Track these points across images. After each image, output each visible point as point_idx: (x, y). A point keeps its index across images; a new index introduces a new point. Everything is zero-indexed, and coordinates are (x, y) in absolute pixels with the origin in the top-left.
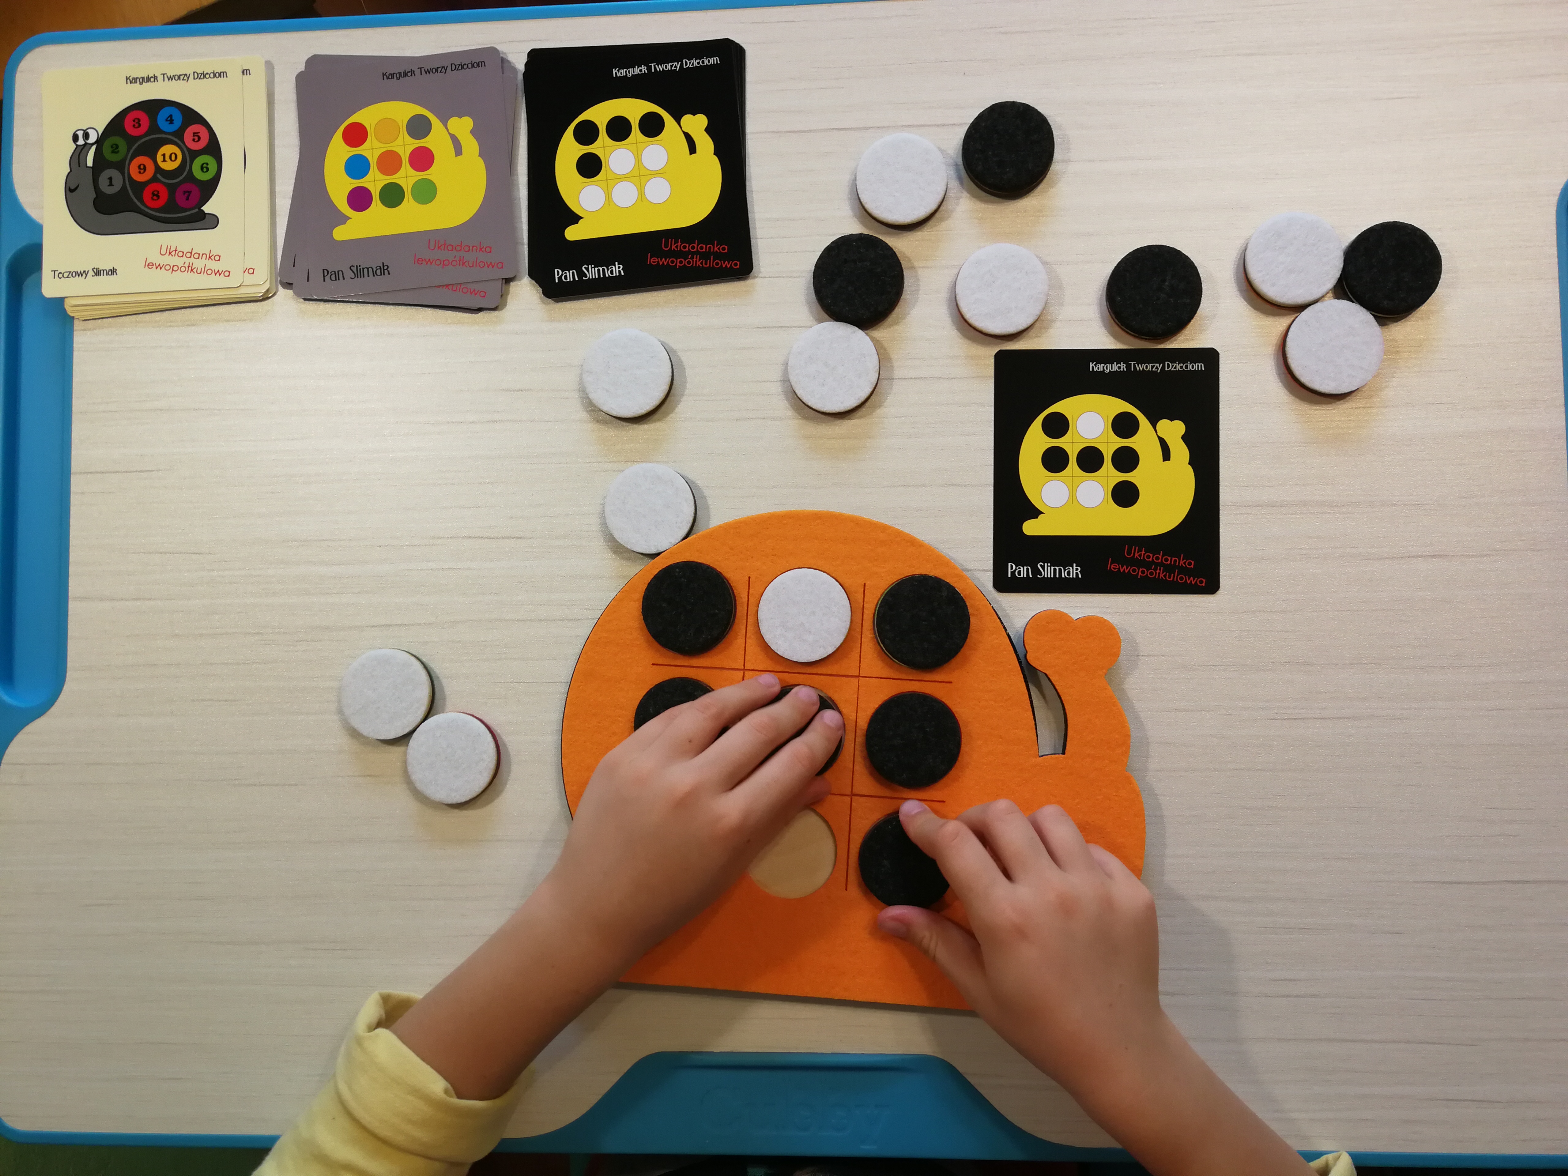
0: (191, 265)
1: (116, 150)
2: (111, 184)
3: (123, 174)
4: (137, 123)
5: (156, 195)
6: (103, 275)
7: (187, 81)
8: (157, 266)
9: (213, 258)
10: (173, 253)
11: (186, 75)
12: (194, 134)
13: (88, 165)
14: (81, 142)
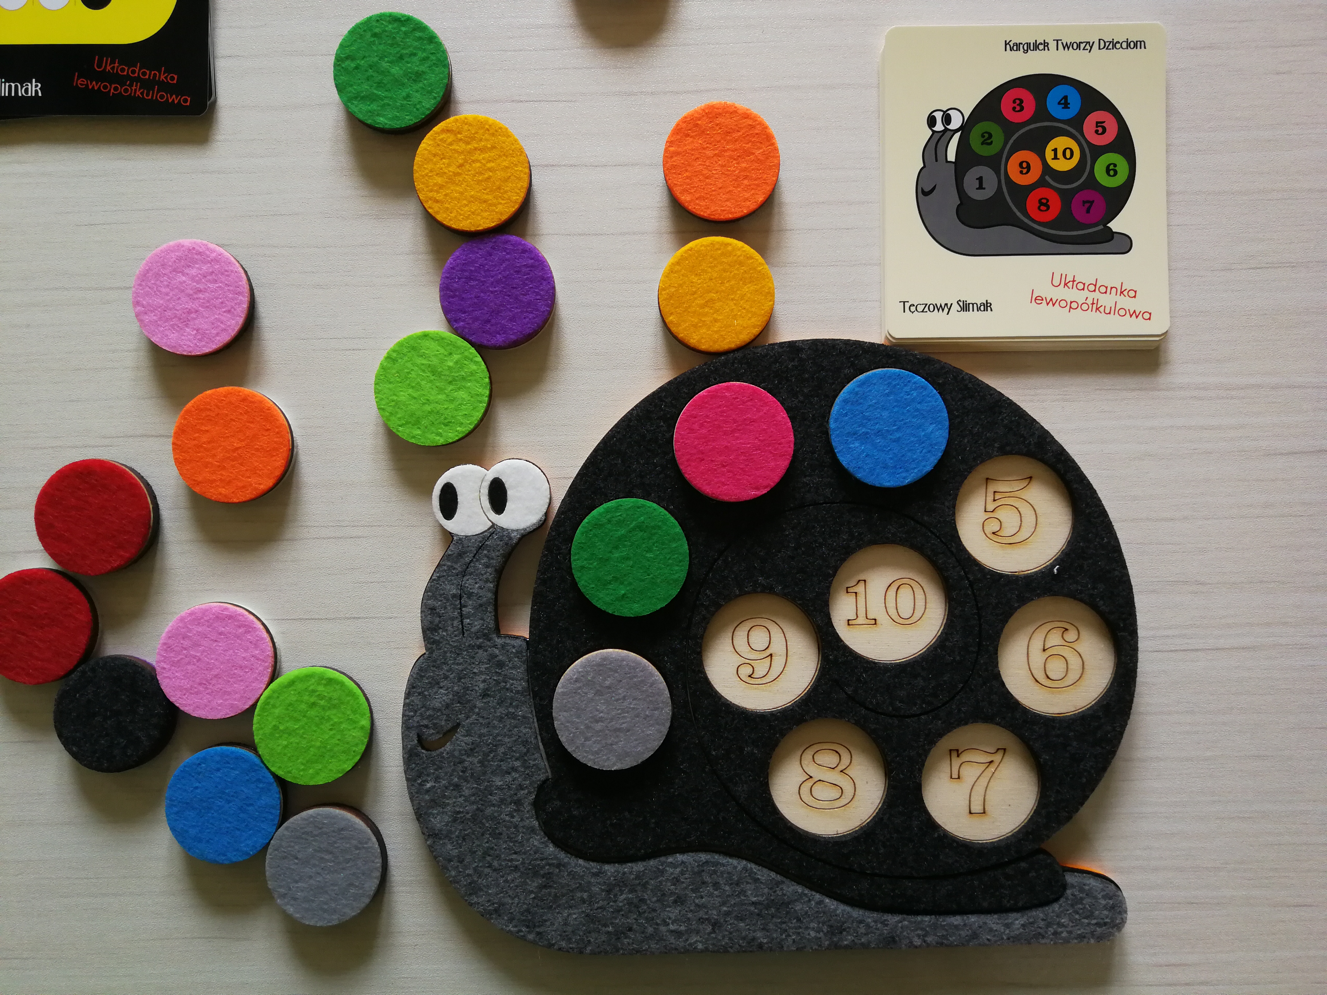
0: (1095, 302)
1: (989, 141)
2: (981, 187)
3: (998, 173)
4: (1019, 105)
5: (1044, 204)
6: (973, 311)
7: (1090, 52)
8: (1048, 302)
9: (1125, 293)
10: (1070, 285)
11: (1089, 42)
12: (1097, 125)
13: (949, 160)
14: (939, 127)
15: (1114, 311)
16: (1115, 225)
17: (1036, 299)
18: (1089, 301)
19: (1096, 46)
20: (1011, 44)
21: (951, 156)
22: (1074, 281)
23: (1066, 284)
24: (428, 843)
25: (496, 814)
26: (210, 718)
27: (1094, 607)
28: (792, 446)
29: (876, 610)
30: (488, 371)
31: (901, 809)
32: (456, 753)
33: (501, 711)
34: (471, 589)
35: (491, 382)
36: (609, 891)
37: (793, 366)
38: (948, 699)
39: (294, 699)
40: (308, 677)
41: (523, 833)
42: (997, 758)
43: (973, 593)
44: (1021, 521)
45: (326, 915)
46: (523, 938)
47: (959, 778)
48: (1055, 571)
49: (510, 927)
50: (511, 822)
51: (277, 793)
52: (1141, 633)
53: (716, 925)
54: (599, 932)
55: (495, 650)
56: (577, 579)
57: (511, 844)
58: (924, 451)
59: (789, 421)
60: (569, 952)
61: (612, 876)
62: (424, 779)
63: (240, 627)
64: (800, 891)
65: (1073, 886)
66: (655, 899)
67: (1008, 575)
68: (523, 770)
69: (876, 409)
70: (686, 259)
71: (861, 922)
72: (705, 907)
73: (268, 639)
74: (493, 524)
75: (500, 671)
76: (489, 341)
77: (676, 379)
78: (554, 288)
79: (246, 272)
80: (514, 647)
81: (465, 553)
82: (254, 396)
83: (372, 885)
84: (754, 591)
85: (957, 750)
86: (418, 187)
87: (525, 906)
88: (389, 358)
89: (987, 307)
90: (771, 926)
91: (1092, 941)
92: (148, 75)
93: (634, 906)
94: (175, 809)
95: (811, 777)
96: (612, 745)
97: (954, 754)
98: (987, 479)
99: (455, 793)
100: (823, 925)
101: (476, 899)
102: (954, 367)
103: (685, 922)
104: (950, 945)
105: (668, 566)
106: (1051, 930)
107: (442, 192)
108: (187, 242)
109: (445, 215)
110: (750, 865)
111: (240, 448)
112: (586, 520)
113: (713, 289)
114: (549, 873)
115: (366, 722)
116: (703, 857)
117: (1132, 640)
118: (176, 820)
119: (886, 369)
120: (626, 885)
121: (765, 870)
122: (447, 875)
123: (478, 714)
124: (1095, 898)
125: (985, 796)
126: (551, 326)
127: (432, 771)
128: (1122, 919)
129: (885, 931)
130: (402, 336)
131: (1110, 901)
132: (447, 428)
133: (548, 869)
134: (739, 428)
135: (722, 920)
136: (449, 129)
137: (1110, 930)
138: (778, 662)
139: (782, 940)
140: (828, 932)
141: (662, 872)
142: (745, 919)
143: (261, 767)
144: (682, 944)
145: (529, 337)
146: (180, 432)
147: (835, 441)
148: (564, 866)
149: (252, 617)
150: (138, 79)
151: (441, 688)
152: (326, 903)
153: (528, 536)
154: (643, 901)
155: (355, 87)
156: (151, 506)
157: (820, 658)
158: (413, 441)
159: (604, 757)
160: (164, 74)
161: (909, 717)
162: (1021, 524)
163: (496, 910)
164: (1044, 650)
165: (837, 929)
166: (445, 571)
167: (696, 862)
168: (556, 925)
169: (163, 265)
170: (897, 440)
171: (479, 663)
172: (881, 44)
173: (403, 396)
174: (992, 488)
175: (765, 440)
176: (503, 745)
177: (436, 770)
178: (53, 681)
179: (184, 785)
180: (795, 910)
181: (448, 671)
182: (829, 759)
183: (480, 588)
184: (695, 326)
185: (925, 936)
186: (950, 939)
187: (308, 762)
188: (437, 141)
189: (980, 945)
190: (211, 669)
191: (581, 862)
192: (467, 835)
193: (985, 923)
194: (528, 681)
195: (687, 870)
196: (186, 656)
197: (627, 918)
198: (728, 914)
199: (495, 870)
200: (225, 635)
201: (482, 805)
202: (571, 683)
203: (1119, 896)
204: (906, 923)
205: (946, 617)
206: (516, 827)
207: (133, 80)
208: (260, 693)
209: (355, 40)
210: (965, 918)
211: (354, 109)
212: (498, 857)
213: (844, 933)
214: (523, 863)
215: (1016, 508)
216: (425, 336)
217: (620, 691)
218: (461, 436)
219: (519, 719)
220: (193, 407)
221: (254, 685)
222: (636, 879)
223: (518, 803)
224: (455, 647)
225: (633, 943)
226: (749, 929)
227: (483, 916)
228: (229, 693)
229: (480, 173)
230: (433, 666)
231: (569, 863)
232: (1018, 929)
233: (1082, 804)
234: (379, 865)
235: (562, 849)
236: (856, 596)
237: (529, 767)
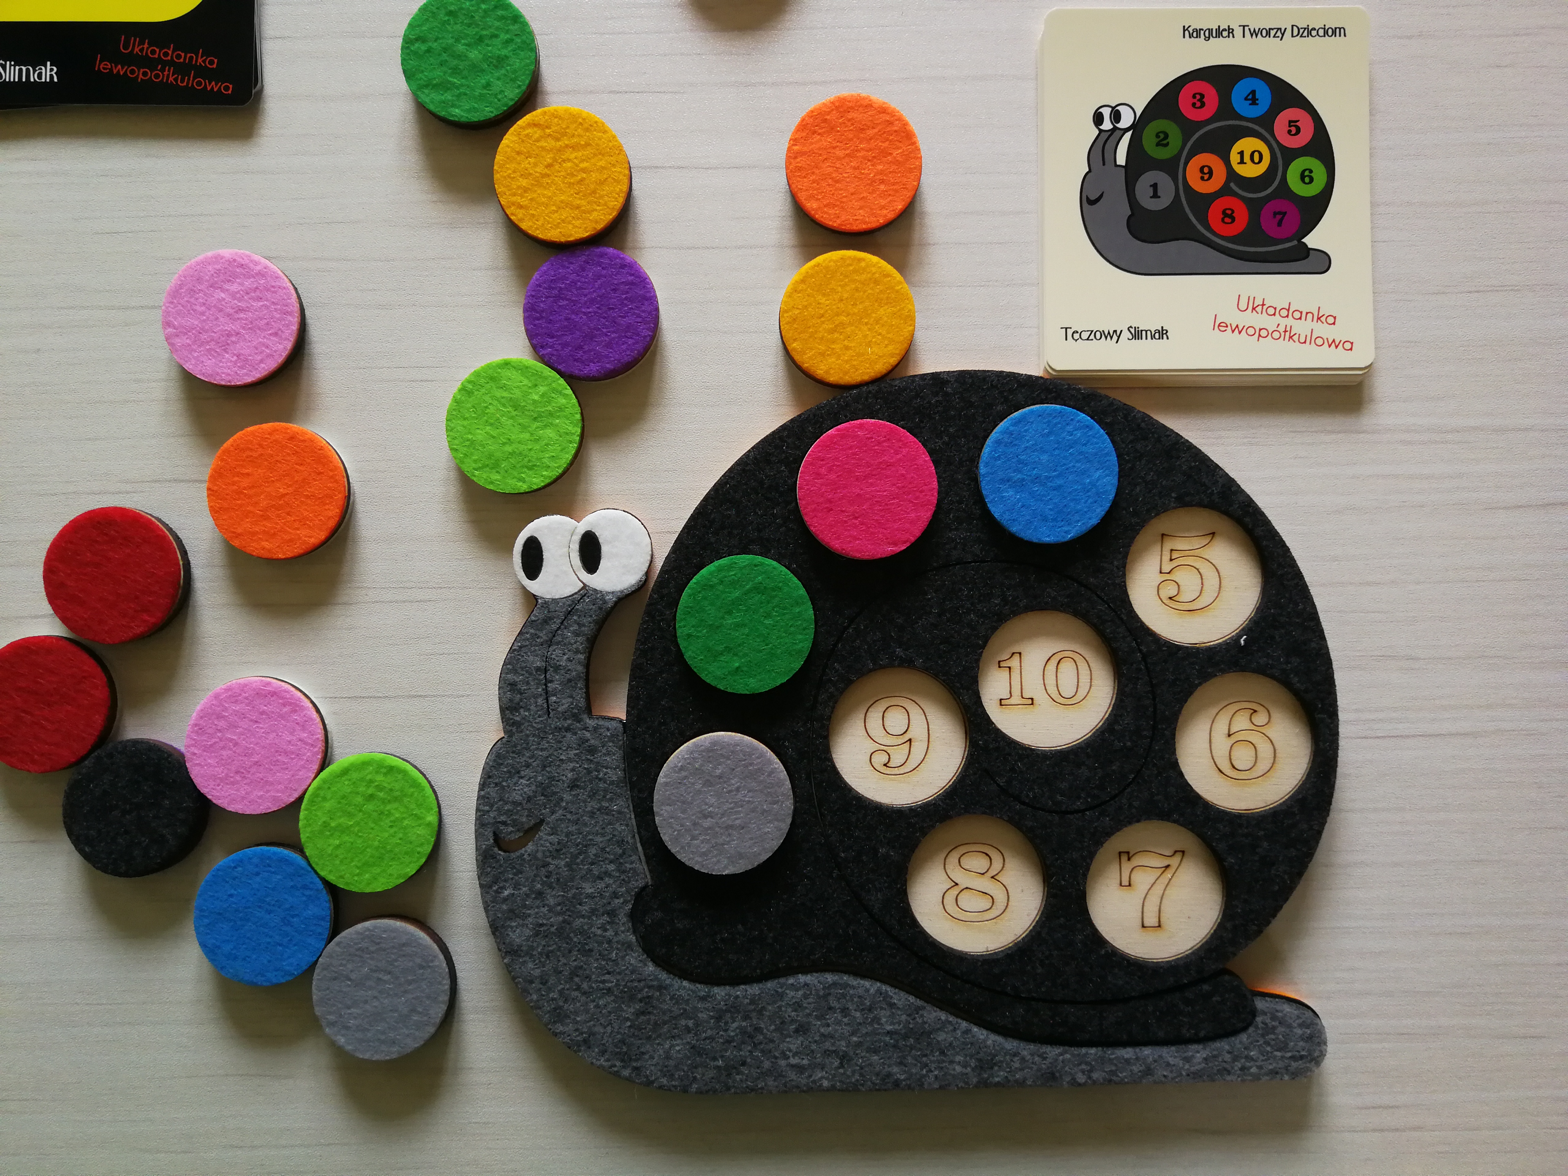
0: (1288, 329)
1: (1165, 142)
2: (1155, 195)
3: (1175, 179)
4: (1200, 100)
5: (1228, 216)
6: (1146, 339)
7: (1281, 40)
8: (1233, 328)
9: (1323, 319)
10: (1259, 309)
11: (1280, 29)
12: (1289, 123)
13: (1118, 163)
14: (1107, 125)
15: (1310, 339)
16: (1312, 240)
17: (1219, 326)
18: (1281, 329)
19: (1288, 33)
20: (1191, 29)
21: (1121, 159)
22: (1263, 305)
23: (1254, 309)
24: (505, 961)
25: (586, 927)
26: (248, 813)
27: (1286, 684)
28: (936, 494)
29: (1033, 688)
30: (580, 405)
31: (1062, 920)
32: (540, 855)
33: (593, 805)
34: (558, 661)
35: (583, 420)
36: (718, 1019)
37: (937, 401)
38: (1117, 792)
39: (349, 790)
40: (365, 764)
41: (618, 949)
42: (1174, 861)
43: (1147, 668)
44: (1202, 584)
45: (384, 1048)
46: (617, 1074)
47: (1130, 885)
48: (1242, 642)
49: (602, 1061)
50: (604, 937)
51: (326, 902)
52: (1342, 716)
53: (844, 1059)
54: (706, 1067)
55: (586, 733)
56: (683, 650)
57: (603, 963)
58: (1089, 501)
59: (932, 465)
60: (670, 1090)
61: (722, 1000)
62: (501, 885)
63: (284, 705)
64: (943, 1018)
65: (1265, 1013)
66: (773, 1027)
67: (1187, 647)
68: (617, 874)
69: (1034, 451)
70: (812, 276)
71: (1015, 1055)
72: (832, 1037)
73: (318, 720)
74: (585, 586)
75: (592, 758)
76: (580, 370)
77: (799, 416)
78: (657, 309)
79: (296, 289)
80: (608, 729)
81: (551, 619)
82: (304, 433)
83: (438, 1011)
84: (890, 665)
85: (1128, 853)
86: (499, 190)
87: (619, 1036)
88: (463, 389)
89: (1163, 334)
90: (910, 1060)
91: (1286, 1077)
92: (184, 57)
93: (748, 1036)
94: (206, 921)
95: (957, 884)
96: (723, 844)
97: (1124, 858)
98: (1163, 535)
99: (538, 902)
100: (971, 1059)
101: (561, 1028)
102: (1125, 404)
103: (808, 1055)
104: (1121, 1082)
105: (790, 634)
106: (1238, 1065)
107: (527, 196)
108: (227, 252)
109: (530, 224)
110: (884, 987)
111: (287, 494)
112: (694, 580)
113: (843, 312)
114: (648, 997)
115: (432, 818)
116: (830, 978)
117: (1332, 723)
118: (207, 934)
119: (1045, 405)
120: (738, 1012)
121: (902, 994)
122: (528, 999)
123: (565, 809)
124: (1290, 1026)
125: (1160, 907)
126: (654, 354)
127: (511, 876)
128: (1321, 1051)
129: (1044, 1066)
130: (479, 364)
131: (1306, 1030)
132: (531, 472)
133: (647, 992)
134: (874, 473)
135: (851, 1053)
136: (535, 122)
137: (1308, 1065)
138: (918, 749)
139: (924, 1076)
140: (976, 1066)
141: (781, 996)
142: (880, 1052)
143: (308, 871)
144: (804, 1081)
145: (628, 366)
146: (216, 476)
147: (986, 488)
148: (665, 988)
149: (299, 694)
150: (172, 63)
151: (522, 778)
152: (383, 1033)
153: (626, 599)
154: (758, 1029)
155: (426, 74)
156: (181, 563)
157: (968, 744)
158: (491, 487)
159: (714, 859)
160: (202, 57)
161: (1072, 813)
162: (1202, 587)
163: (585, 1041)
164: (1229, 735)
165: (986, 1064)
166: (528, 639)
167: (821, 983)
168: (656, 1058)
169: (199, 280)
170: (1057, 488)
171: (567, 748)
172: (1039, 29)
173: (480, 435)
174: (1169, 545)
175: (903, 487)
176: (594, 845)
177: (515, 874)
178: (61, 769)
179: (217, 892)
180: (938, 1041)
181: (530, 758)
182: (977, 863)
183: (569, 660)
184: (822, 354)
185: (1091, 1071)
186: (1120, 1075)
187: (364, 864)
188: (521, 137)
189: (1155, 1082)
190: (252, 754)
191: (685, 983)
192: (552, 951)
193: (1161, 1057)
194: (624, 770)
195: (811, 994)
196: (221, 740)
197: (741, 1050)
198: (859, 1044)
199: (584, 993)
200: (268, 715)
201: (569, 916)
202: (675, 772)
203: (1317, 1024)
204: (1068, 1056)
205: (1115, 696)
206: (609, 942)
207: (165, 64)
208: (308, 784)
209: (427, 20)
210: (1137, 1050)
211: (425, 99)
212: (588, 977)
213: (996, 1068)
214: (617, 985)
215: (1198, 569)
216: (506, 364)
217: (733, 782)
218: (548, 481)
219: (613, 815)
220: (232, 445)
221: (301, 773)
222: (750, 1004)
223: (612, 914)
224: (538, 729)
225: (746, 1080)
226: (883, 1063)
227: (569, 1048)
228: (272, 784)
229: (572, 175)
230: (513, 752)
231: (671, 985)
232: (1200, 1064)
233: (1274, 916)
234: (447, 987)
235: (664, 969)
236: (1010, 672)
237: (624, 872)
